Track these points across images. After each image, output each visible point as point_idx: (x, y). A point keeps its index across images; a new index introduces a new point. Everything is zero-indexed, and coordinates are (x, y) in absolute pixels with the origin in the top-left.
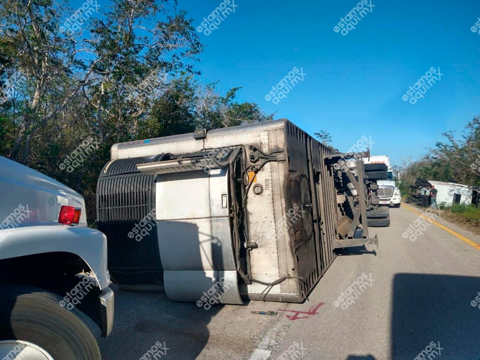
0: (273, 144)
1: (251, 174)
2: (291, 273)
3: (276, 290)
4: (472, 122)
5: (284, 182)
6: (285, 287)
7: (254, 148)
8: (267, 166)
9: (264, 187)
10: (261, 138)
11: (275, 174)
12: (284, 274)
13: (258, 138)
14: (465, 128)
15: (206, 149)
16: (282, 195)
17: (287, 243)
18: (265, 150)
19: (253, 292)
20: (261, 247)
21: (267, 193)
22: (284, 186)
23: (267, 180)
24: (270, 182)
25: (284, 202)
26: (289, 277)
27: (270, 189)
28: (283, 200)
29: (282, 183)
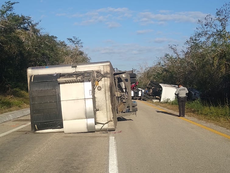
0: (105, 71)
1: (97, 82)
2: (112, 119)
3: (106, 126)
4: (189, 40)
5: (110, 85)
6: (109, 125)
7: (98, 72)
8: (103, 79)
9: (102, 88)
10: (101, 68)
11: (106, 83)
12: (109, 120)
13: (99, 68)
14: (185, 44)
15: (76, 72)
16: (109, 90)
17: (111, 109)
18: (102, 73)
19: (97, 128)
20: (100, 110)
21: (103, 90)
22: (110, 87)
23: (103, 85)
24: (104, 85)
25: (109, 93)
26: (111, 121)
27: (104, 88)
28: (109, 92)
29: (109, 86)
